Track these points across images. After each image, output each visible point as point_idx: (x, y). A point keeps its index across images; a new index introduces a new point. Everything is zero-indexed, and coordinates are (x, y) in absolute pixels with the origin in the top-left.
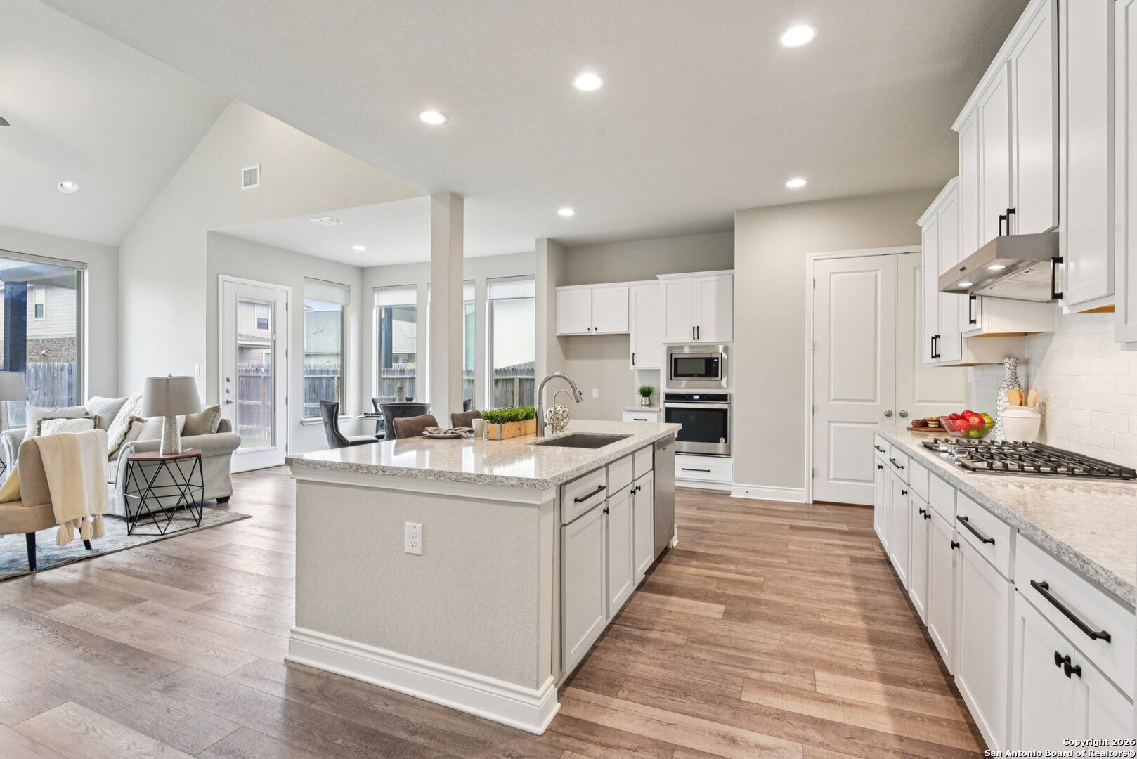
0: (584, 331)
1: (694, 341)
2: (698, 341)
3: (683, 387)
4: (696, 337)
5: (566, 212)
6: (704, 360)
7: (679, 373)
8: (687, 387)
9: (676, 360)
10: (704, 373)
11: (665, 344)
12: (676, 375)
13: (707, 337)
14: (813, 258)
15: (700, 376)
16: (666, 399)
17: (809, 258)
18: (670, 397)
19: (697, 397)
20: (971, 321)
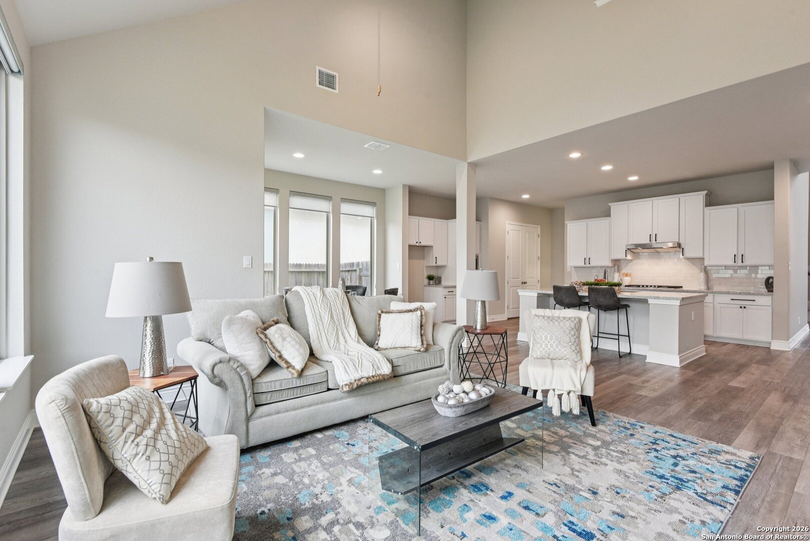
17: (507, 223)
20: (626, 256)
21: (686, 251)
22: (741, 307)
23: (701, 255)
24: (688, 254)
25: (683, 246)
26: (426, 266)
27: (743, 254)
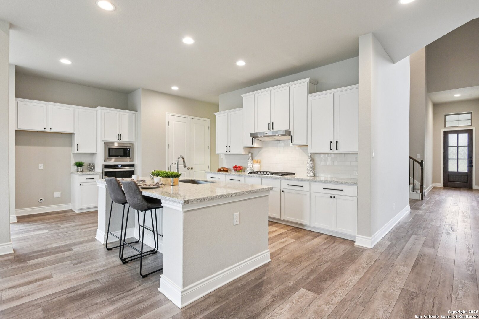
0: (41, 129)
1: (119, 141)
2: (121, 141)
3: (113, 161)
4: (120, 138)
5: (66, 61)
6: (123, 149)
7: (111, 155)
8: (115, 161)
9: (109, 149)
10: (123, 155)
11: (103, 141)
12: (110, 156)
13: (126, 139)
14: (168, 114)
15: (121, 156)
16: (105, 168)
17: (167, 114)
18: (106, 166)
19: (120, 166)
20: (253, 144)
21: (294, 138)
22: (331, 197)
23: (304, 143)
24: (296, 141)
25: (292, 134)
26: (73, 153)
27: (338, 141)
